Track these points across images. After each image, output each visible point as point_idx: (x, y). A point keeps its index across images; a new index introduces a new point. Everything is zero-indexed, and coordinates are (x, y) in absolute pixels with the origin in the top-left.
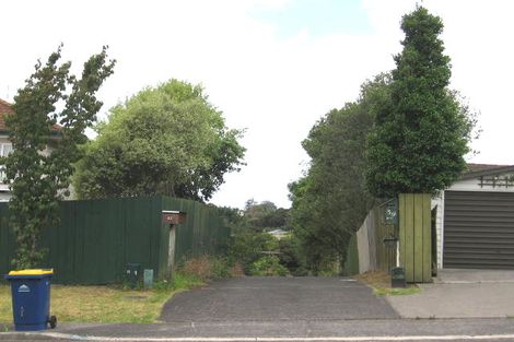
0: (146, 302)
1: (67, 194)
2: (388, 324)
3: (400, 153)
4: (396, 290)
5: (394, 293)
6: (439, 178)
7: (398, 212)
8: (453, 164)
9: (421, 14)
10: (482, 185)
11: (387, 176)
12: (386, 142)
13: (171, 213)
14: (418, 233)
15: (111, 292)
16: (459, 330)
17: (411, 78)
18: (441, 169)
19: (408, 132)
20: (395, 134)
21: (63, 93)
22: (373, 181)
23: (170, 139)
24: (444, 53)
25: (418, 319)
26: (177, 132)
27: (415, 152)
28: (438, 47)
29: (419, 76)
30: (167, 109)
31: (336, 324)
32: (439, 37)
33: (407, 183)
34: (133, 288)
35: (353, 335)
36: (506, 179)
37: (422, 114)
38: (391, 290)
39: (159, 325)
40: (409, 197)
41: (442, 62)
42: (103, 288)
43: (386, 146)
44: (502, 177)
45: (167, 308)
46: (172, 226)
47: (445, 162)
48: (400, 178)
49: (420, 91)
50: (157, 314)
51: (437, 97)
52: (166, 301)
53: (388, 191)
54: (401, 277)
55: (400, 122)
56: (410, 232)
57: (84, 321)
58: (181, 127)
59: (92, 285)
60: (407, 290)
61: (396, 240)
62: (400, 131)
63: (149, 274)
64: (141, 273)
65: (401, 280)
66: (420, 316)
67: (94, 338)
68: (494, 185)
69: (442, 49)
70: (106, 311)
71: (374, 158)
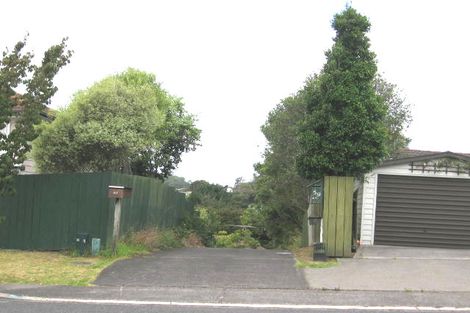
0: (88, 268)
1: (23, 169)
2: (295, 293)
3: (326, 139)
4: (317, 263)
5: (312, 266)
6: (360, 163)
7: (323, 193)
8: (374, 150)
9: (350, 14)
10: (412, 170)
11: (314, 160)
12: (314, 129)
13: (117, 189)
14: (341, 213)
15: (61, 257)
16: (357, 301)
17: (337, 72)
18: (363, 154)
19: (333, 120)
20: (321, 122)
21: (24, 79)
22: (302, 164)
23: (121, 122)
24: (370, 49)
25: (324, 290)
26: (127, 115)
27: (339, 138)
28: (365, 44)
29: (345, 70)
30: (119, 94)
31: (248, 292)
32: (367, 34)
33: (331, 166)
34: (81, 254)
35: (259, 302)
36: (435, 166)
37: (346, 104)
38: (312, 263)
39: (91, 288)
40: (333, 179)
41: (368, 57)
42: (55, 254)
43: (313, 133)
44: (430, 163)
45: (104, 273)
46: (118, 199)
47: (366, 148)
48: (325, 162)
49: (345, 84)
50: (93, 278)
51: (361, 89)
52: (105, 267)
53: (315, 173)
54: (322, 251)
55: (327, 111)
56: (333, 211)
57: (27, 283)
58: (131, 111)
59: (47, 250)
60: (326, 264)
61: (320, 218)
62: (326, 119)
63: (96, 243)
64: (89, 242)
65: (322, 254)
66: (326, 287)
67: (28, 298)
68: (423, 170)
69: (368, 46)
70: (50, 274)
71: (303, 143)
